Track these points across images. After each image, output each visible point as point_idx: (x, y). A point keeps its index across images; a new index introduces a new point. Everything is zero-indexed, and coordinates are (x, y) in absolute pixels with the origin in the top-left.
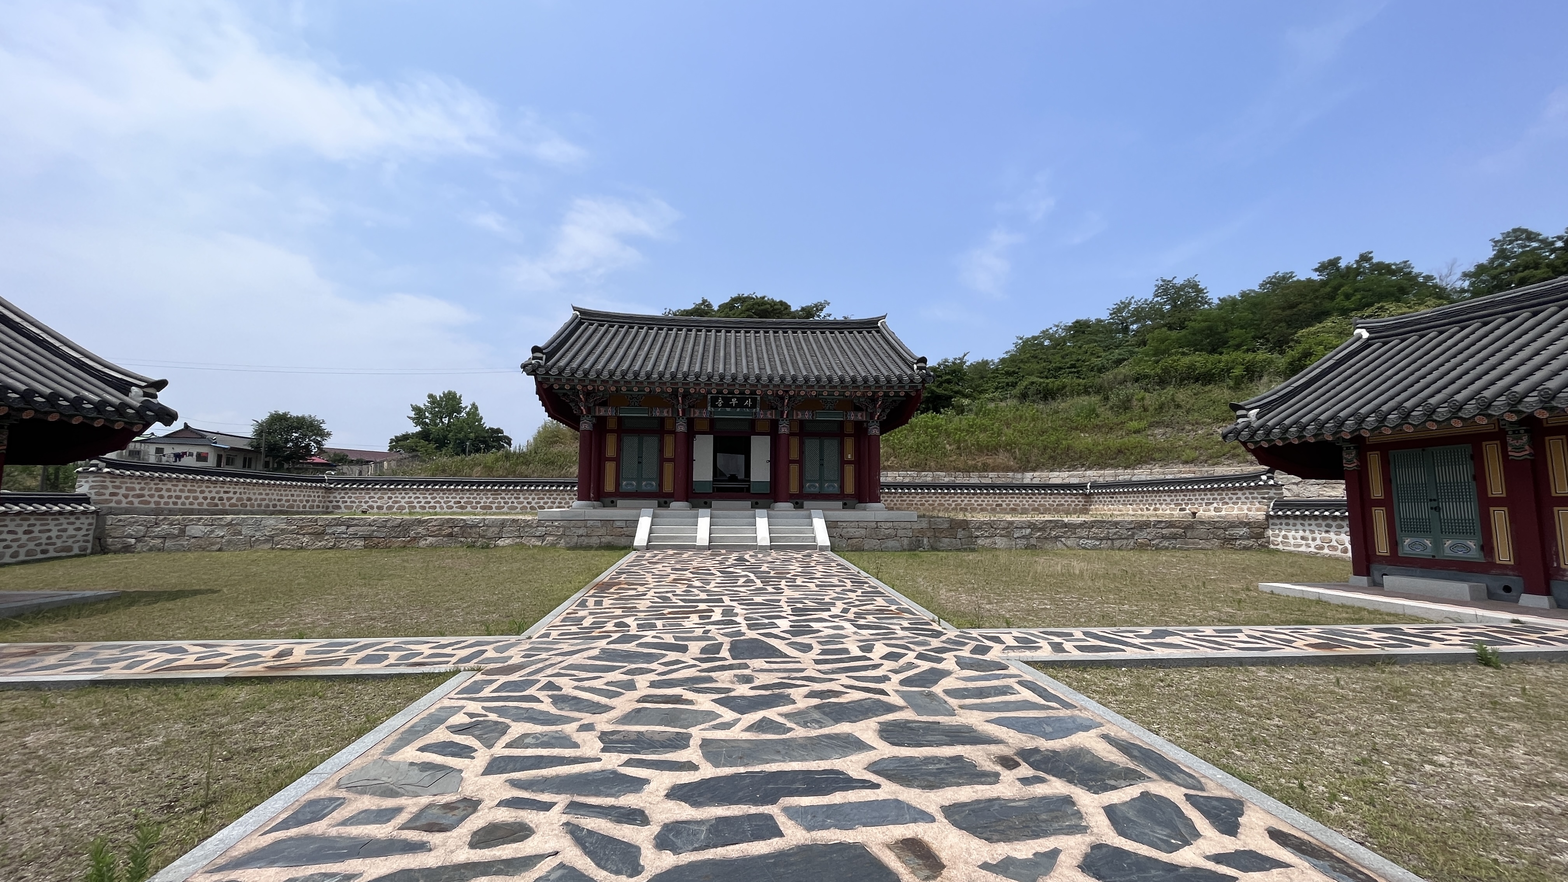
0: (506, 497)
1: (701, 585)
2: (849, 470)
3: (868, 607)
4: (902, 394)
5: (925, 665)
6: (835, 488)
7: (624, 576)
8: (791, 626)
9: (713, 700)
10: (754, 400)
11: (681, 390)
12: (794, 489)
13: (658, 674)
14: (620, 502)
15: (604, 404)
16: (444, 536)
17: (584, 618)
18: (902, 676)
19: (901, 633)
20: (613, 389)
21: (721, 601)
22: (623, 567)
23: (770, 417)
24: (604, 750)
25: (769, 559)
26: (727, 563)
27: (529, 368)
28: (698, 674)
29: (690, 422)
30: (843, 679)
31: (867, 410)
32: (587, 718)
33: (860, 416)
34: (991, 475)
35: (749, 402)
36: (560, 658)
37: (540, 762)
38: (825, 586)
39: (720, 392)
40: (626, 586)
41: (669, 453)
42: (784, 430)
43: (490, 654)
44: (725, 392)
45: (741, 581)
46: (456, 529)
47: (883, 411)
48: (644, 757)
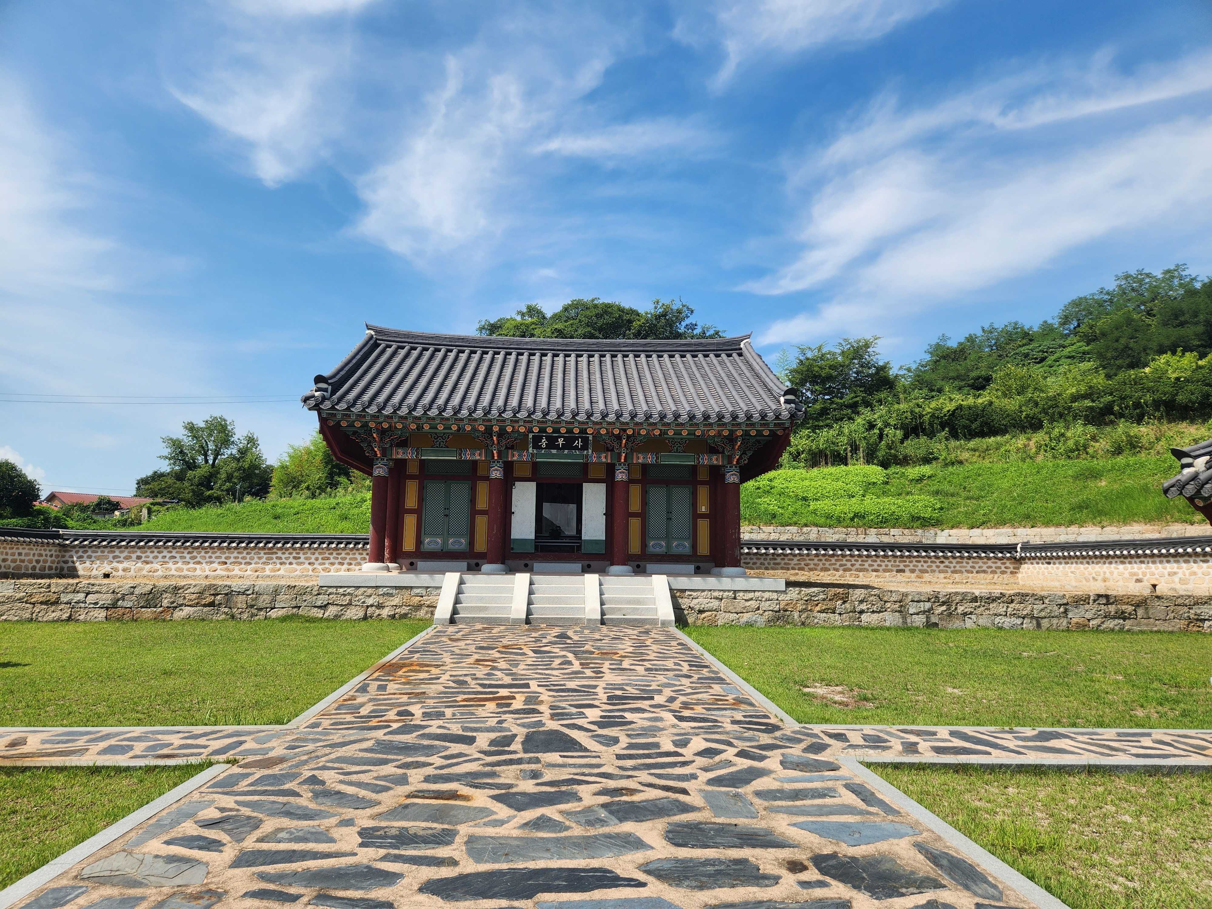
0: (283, 556)
1: (508, 667)
2: (704, 526)
3: (700, 696)
4: (766, 433)
5: (744, 763)
6: (686, 547)
7: (417, 655)
8: (601, 717)
9: (490, 797)
10: (585, 441)
11: (496, 429)
12: (635, 547)
13: (436, 768)
14: (420, 564)
15: (403, 444)
16: (205, 606)
17: (362, 705)
18: (711, 775)
19: (729, 727)
20: (413, 427)
21: (527, 686)
22: (419, 644)
23: (604, 460)
24: (362, 845)
25: (597, 636)
26: (544, 641)
27: (312, 402)
28: (480, 768)
29: (508, 467)
30: (644, 776)
31: (723, 453)
32: (349, 813)
33: (716, 460)
34: (893, 531)
35: (579, 443)
36: (327, 750)
37: (291, 857)
38: (656, 670)
39: (543, 430)
40: (418, 668)
41: (482, 503)
42: (621, 476)
43: (250, 744)
44: (549, 430)
45: (558, 661)
46: (219, 597)
47: (744, 453)
48: (403, 852)
